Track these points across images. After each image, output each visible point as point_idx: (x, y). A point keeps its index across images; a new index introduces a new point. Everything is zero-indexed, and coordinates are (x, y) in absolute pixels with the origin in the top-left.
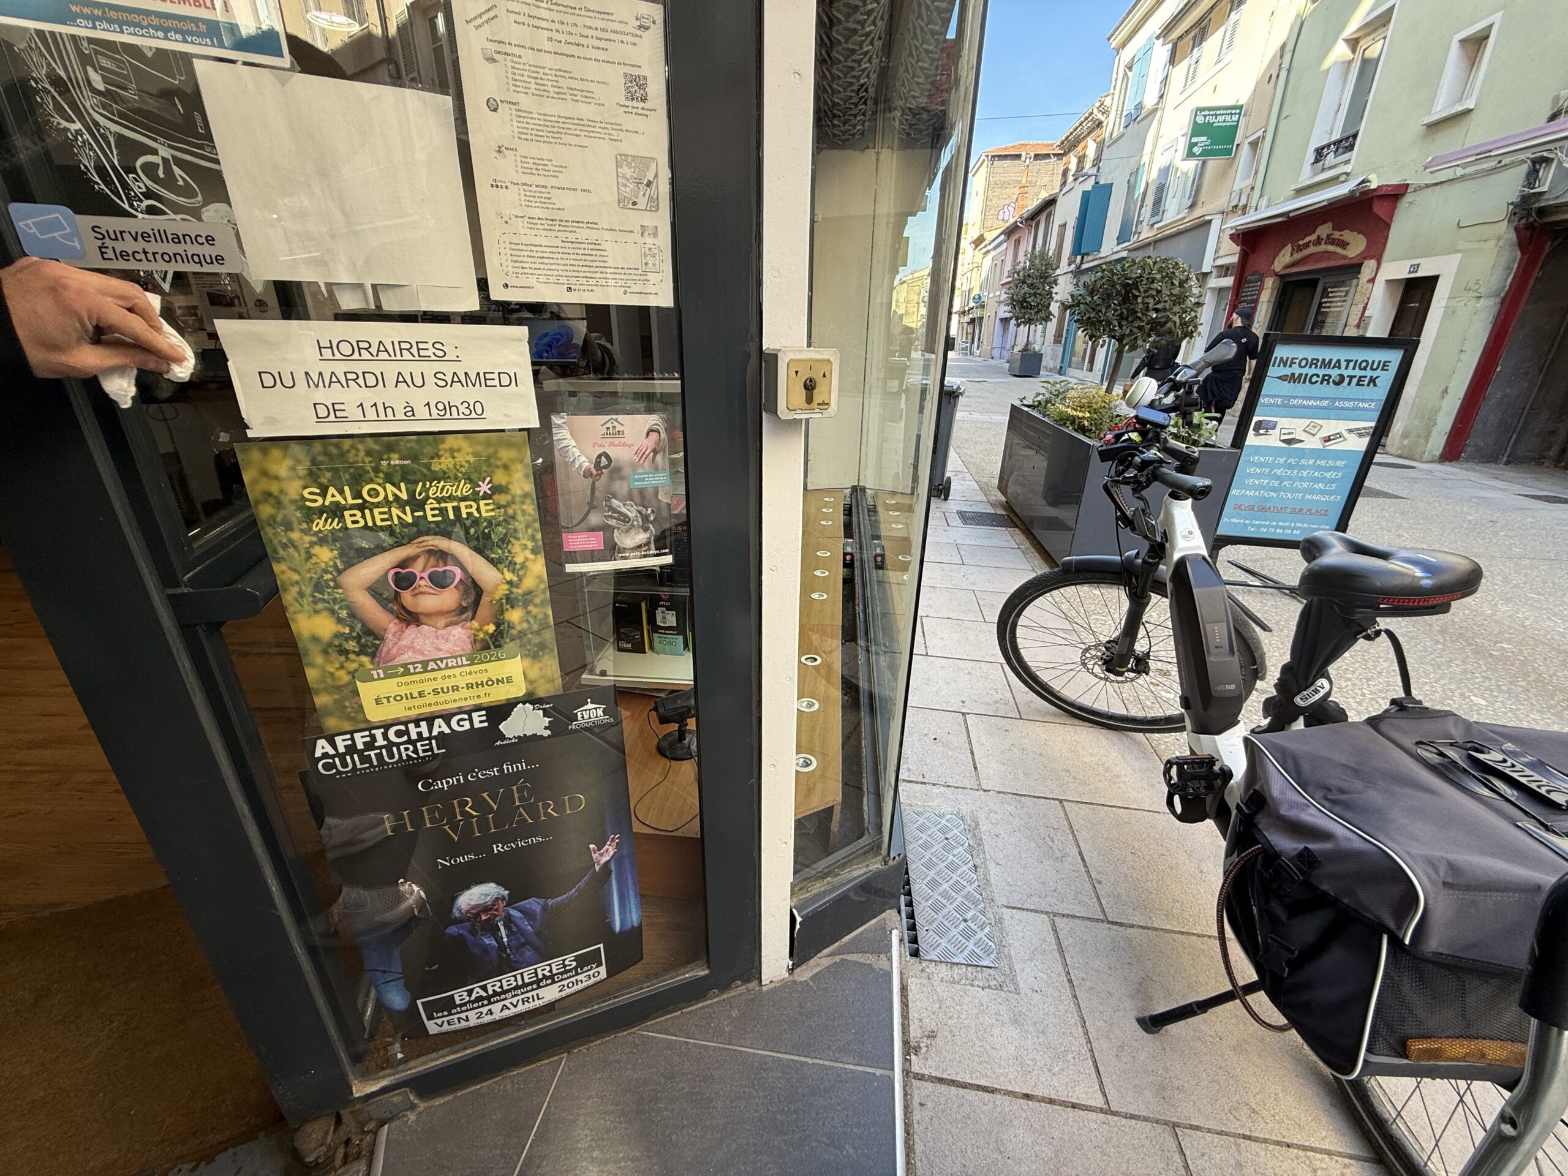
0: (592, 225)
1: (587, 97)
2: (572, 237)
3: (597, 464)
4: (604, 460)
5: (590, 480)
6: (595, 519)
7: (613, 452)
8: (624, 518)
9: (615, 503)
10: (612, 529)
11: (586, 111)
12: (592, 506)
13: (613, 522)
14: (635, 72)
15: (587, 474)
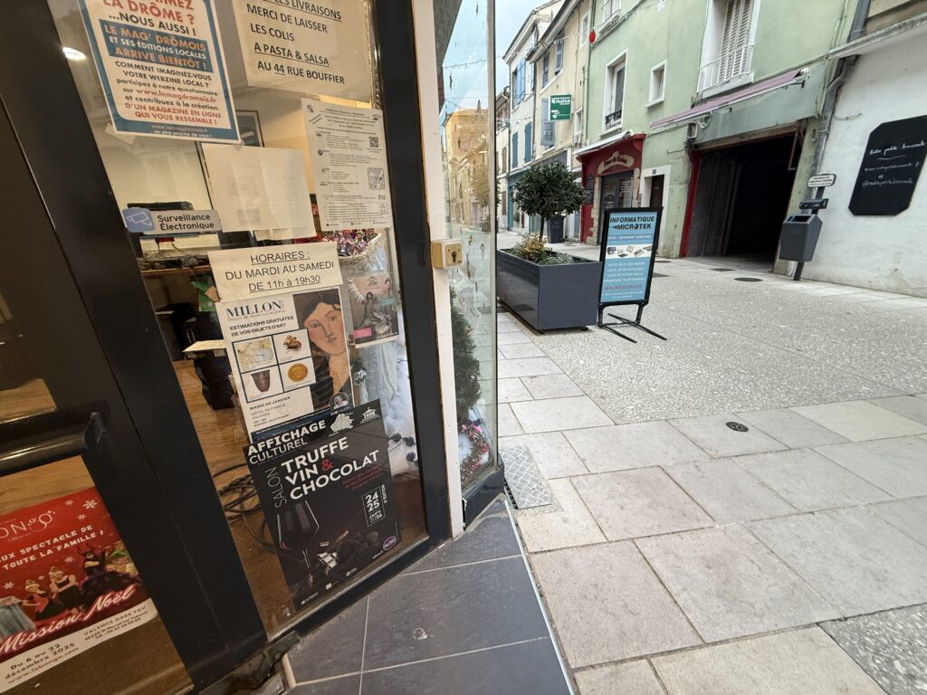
0: (360, 197)
1: (356, 147)
2: (352, 202)
3: (367, 298)
4: (370, 296)
5: (364, 306)
6: (367, 322)
7: (373, 292)
8: (379, 320)
9: (375, 314)
10: (374, 325)
11: (356, 152)
12: (366, 317)
13: (375, 323)
14: (373, 136)
15: (363, 302)
